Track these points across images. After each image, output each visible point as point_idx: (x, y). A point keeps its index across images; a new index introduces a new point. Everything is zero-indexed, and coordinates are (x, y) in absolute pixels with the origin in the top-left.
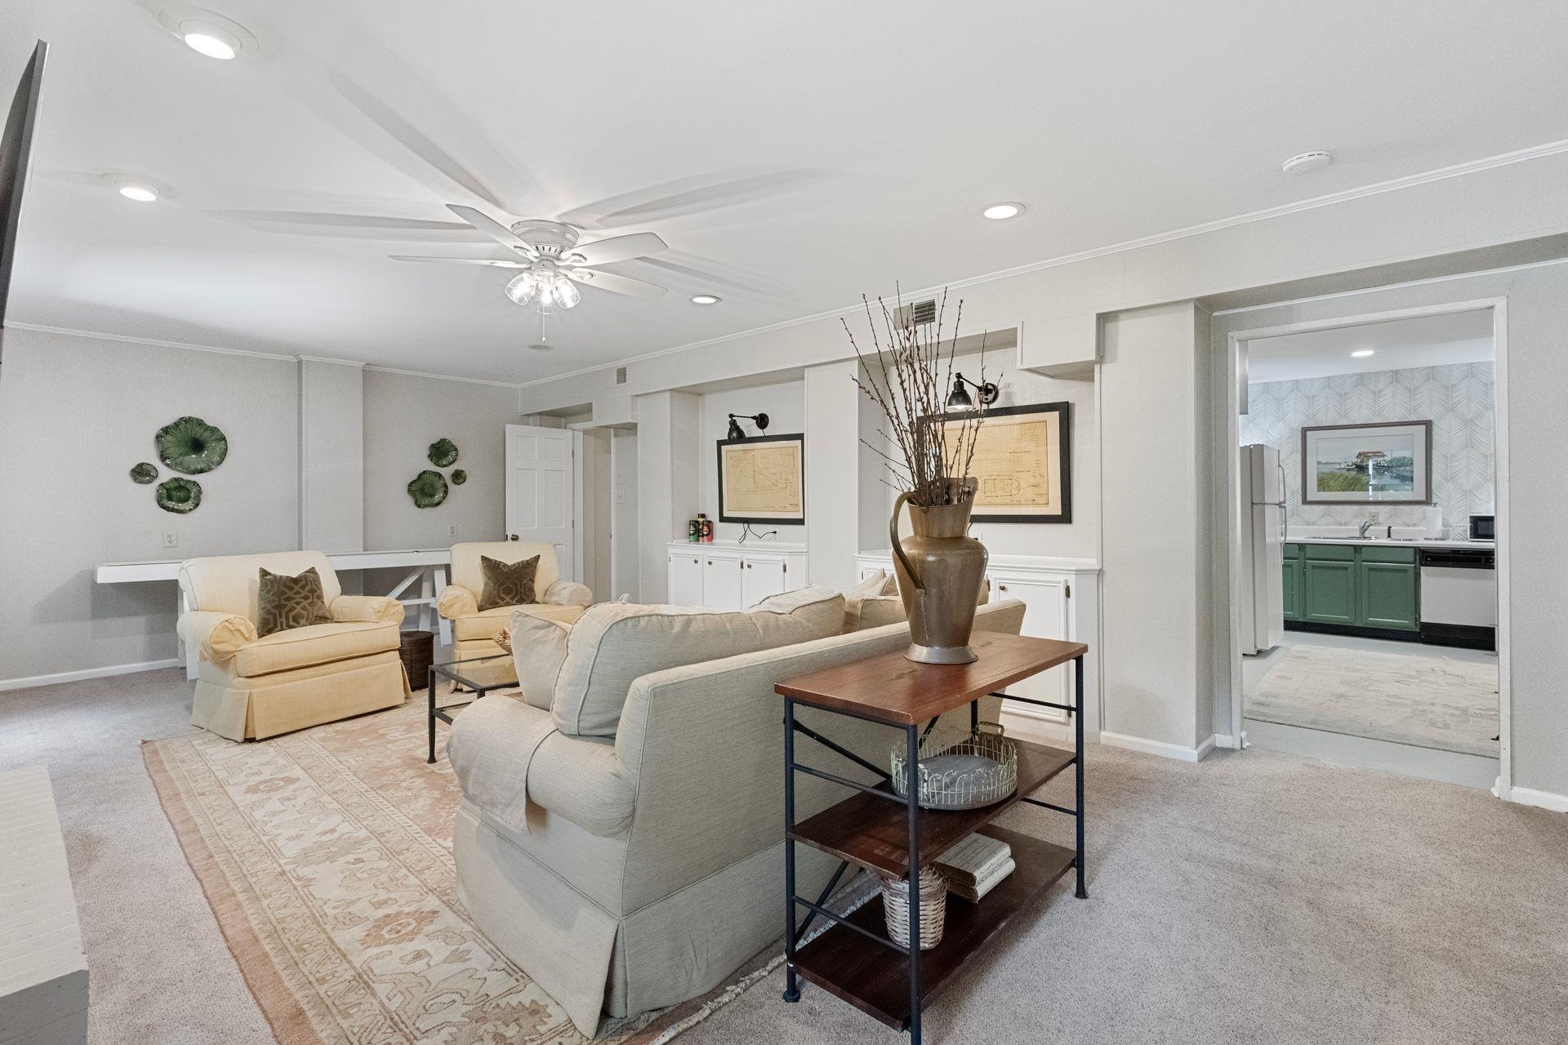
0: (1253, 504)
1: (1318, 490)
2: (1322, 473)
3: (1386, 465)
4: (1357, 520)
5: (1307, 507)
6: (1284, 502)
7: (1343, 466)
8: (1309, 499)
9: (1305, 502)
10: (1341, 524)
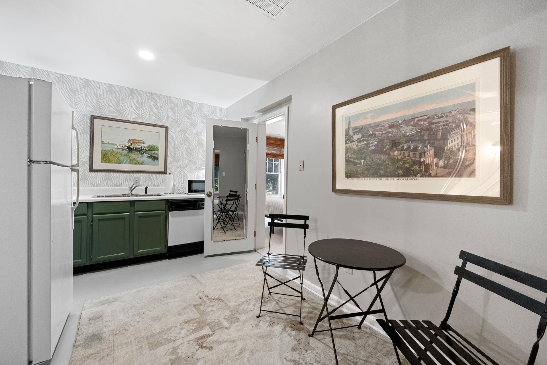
0: (30, 161)
1: (102, 162)
2: (105, 150)
3: (145, 149)
4: (127, 183)
5: (93, 174)
6: (77, 165)
7: (119, 147)
8: (94, 168)
9: (91, 169)
10: (116, 186)
